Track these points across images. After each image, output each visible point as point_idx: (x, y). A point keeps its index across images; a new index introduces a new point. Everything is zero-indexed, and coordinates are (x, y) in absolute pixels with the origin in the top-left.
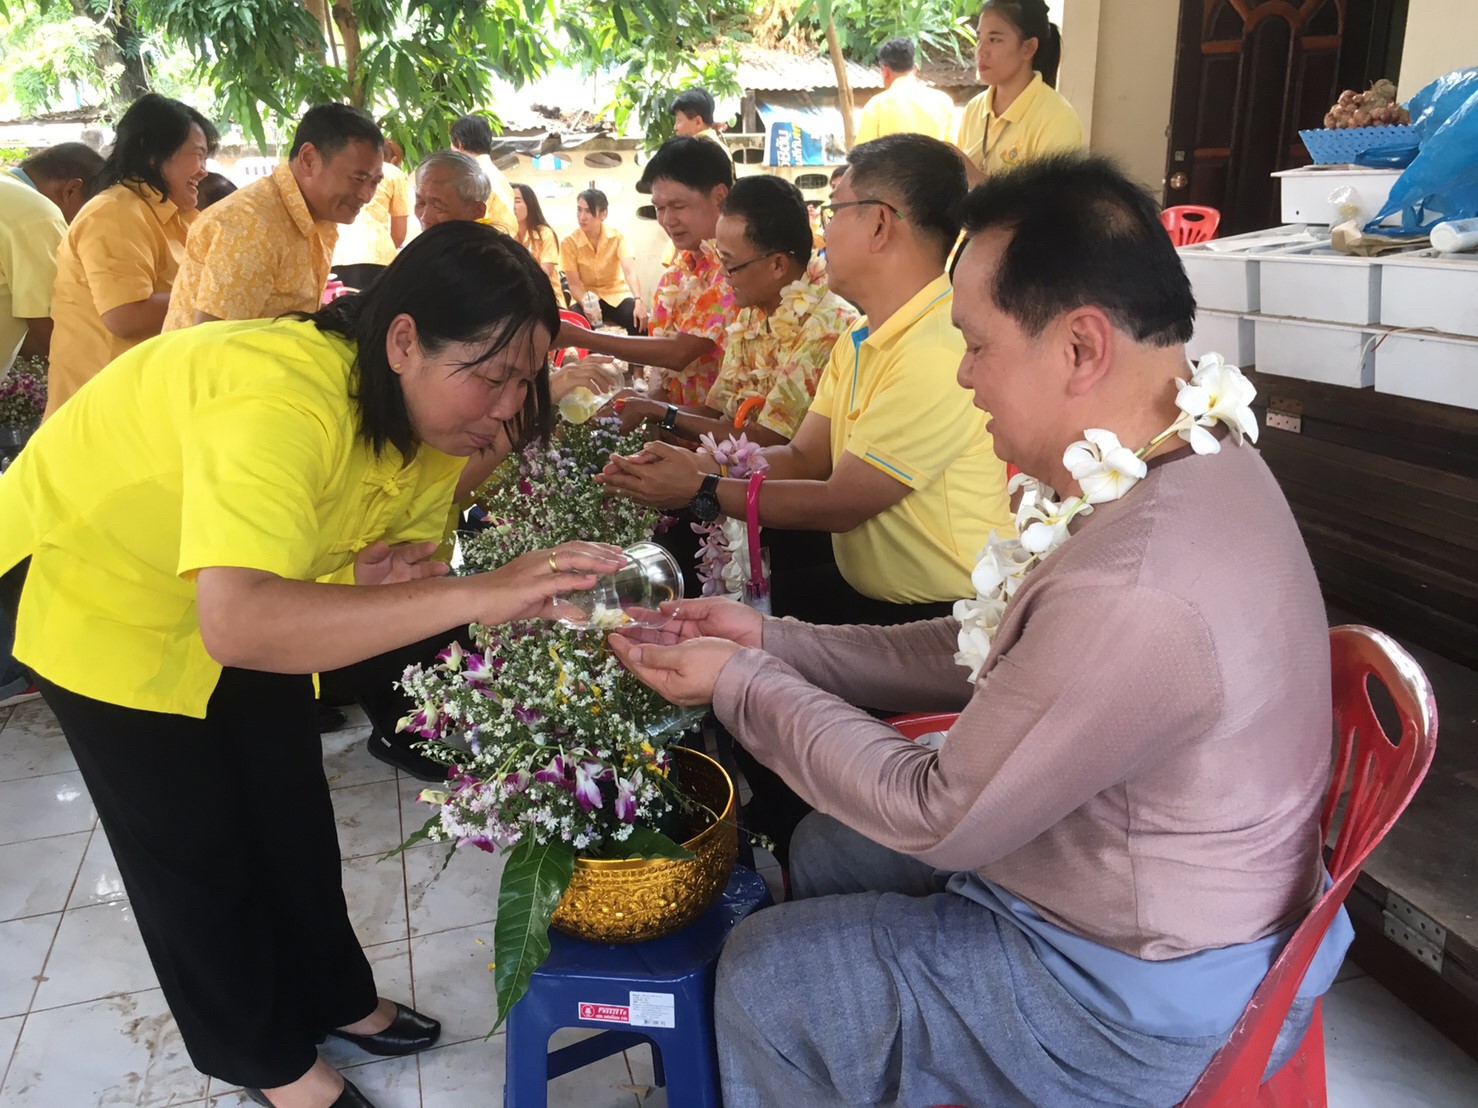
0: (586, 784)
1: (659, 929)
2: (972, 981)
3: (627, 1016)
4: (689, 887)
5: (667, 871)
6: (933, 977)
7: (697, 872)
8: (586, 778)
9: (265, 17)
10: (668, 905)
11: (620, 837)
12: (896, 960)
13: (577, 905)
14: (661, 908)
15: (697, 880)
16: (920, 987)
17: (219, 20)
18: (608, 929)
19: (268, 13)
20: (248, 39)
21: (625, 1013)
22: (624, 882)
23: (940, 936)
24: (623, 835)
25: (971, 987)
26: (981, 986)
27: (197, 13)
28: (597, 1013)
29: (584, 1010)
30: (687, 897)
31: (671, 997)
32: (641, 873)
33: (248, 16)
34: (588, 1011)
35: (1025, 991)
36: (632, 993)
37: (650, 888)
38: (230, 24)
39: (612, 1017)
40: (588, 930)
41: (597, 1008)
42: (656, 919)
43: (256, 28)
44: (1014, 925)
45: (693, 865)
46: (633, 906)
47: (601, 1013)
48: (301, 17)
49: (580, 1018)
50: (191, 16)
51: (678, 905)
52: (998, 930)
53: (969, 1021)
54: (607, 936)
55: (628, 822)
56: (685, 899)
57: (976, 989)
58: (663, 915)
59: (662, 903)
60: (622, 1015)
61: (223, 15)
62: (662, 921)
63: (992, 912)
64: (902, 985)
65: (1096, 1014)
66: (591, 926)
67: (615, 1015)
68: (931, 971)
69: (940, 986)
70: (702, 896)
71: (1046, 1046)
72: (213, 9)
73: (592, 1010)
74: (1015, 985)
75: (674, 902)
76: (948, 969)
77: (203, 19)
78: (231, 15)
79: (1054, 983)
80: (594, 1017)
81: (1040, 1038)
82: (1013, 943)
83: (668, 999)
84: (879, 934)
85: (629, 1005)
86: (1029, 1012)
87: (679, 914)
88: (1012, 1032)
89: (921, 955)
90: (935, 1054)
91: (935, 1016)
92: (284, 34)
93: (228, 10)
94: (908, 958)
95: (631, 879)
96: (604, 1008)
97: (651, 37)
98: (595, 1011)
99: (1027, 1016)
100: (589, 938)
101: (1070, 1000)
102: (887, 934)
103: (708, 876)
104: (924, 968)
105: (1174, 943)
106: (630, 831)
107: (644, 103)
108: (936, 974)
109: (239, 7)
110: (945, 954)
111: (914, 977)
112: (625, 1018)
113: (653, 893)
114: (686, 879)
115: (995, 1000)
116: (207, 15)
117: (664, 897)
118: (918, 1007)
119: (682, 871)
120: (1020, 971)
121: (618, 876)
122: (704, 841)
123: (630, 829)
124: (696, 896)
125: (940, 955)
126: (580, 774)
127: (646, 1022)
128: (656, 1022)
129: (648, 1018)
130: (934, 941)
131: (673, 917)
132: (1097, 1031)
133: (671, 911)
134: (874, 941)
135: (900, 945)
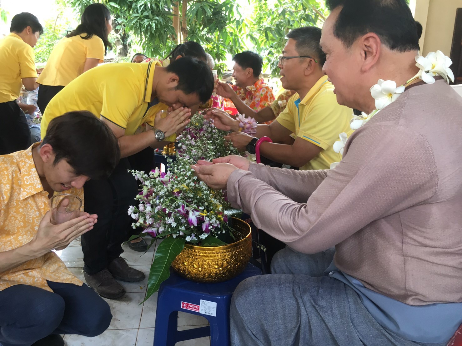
0: (193, 217)
1: (215, 278)
2: (332, 309)
3: (199, 309)
4: (227, 262)
5: (219, 254)
6: (316, 306)
7: (231, 257)
8: (193, 215)
9: (159, 26)
10: (219, 268)
11: (202, 237)
12: (301, 297)
13: (185, 263)
14: (216, 269)
15: (231, 261)
16: (310, 309)
17: (145, 26)
18: (195, 274)
19: (160, 25)
20: (153, 32)
21: (198, 308)
22: (202, 256)
23: (321, 291)
24: (203, 237)
25: (332, 311)
26: (336, 311)
27: (140, 24)
28: (188, 307)
29: (183, 305)
30: (227, 267)
31: (216, 303)
32: (209, 253)
33: (154, 25)
34: (185, 305)
35: (354, 316)
36: (201, 300)
37: (212, 260)
38: (149, 28)
39: (193, 309)
40: (188, 274)
41: (188, 304)
42: (214, 273)
43: (156, 28)
44: (352, 289)
45: (230, 254)
46: (205, 266)
47: (189, 307)
48: (170, 27)
49: (182, 308)
50: (138, 25)
51: (223, 269)
52: (346, 290)
53: (330, 325)
54: (195, 277)
55: (206, 233)
56: (226, 267)
57: (334, 312)
58: (216, 272)
59: (216, 267)
60: (197, 309)
61: (147, 24)
62: (216, 274)
63: (344, 283)
64: (302, 308)
65: (385, 328)
66: (189, 272)
67: (194, 308)
68: (315, 303)
69: (318, 309)
70: (233, 268)
71: (362, 340)
72: (144, 23)
73: (186, 305)
74: (350, 312)
75: (221, 267)
76: (323, 303)
77: (142, 26)
78: (149, 25)
79: (367, 313)
80: (187, 308)
81: (360, 336)
82: (351, 295)
83: (214, 305)
84: (296, 287)
85: (200, 305)
86: (355, 325)
87: (223, 273)
88: (347, 332)
89: (312, 296)
90: (313, 338)
91: (315, 321)
92: (165, 32)
93: (148, 23)
94: (307, 297)
95: (205, 255)
96: (191, 305)
97: (276, 42)
98: (187, 306)
99: (355, 326)
100: (188, 277)
101: (374, 320)
102: (299, 287)
103: (236, 260)
104: (312, 302)
105: (422, 298)
106: (206, 236)
107: (272, 63)
108: (317, 304)
109: (152, 22)
110: (322, 297)
111: (308, 304)
112: (198, 310)
113: (213, 262)
114: (227, 259)
115: (342, 317)
116: (142, 25)
117: (217, 265)
118: (308, 317)
119: (225, 255)
120: (353, 307)
121: (200, 253)
122: (236, 245)
123: (206, 235)
124: (231, 267)
125: (320, 297)
126: (191, 213)
127: (205, 313)
128: (209, 313)
129: (206, 311)
130: (318, 292)
131: (220, 274)
132: (384, 335)
133: (220, 271)
134: (293, 290)
135: (305, 292)
